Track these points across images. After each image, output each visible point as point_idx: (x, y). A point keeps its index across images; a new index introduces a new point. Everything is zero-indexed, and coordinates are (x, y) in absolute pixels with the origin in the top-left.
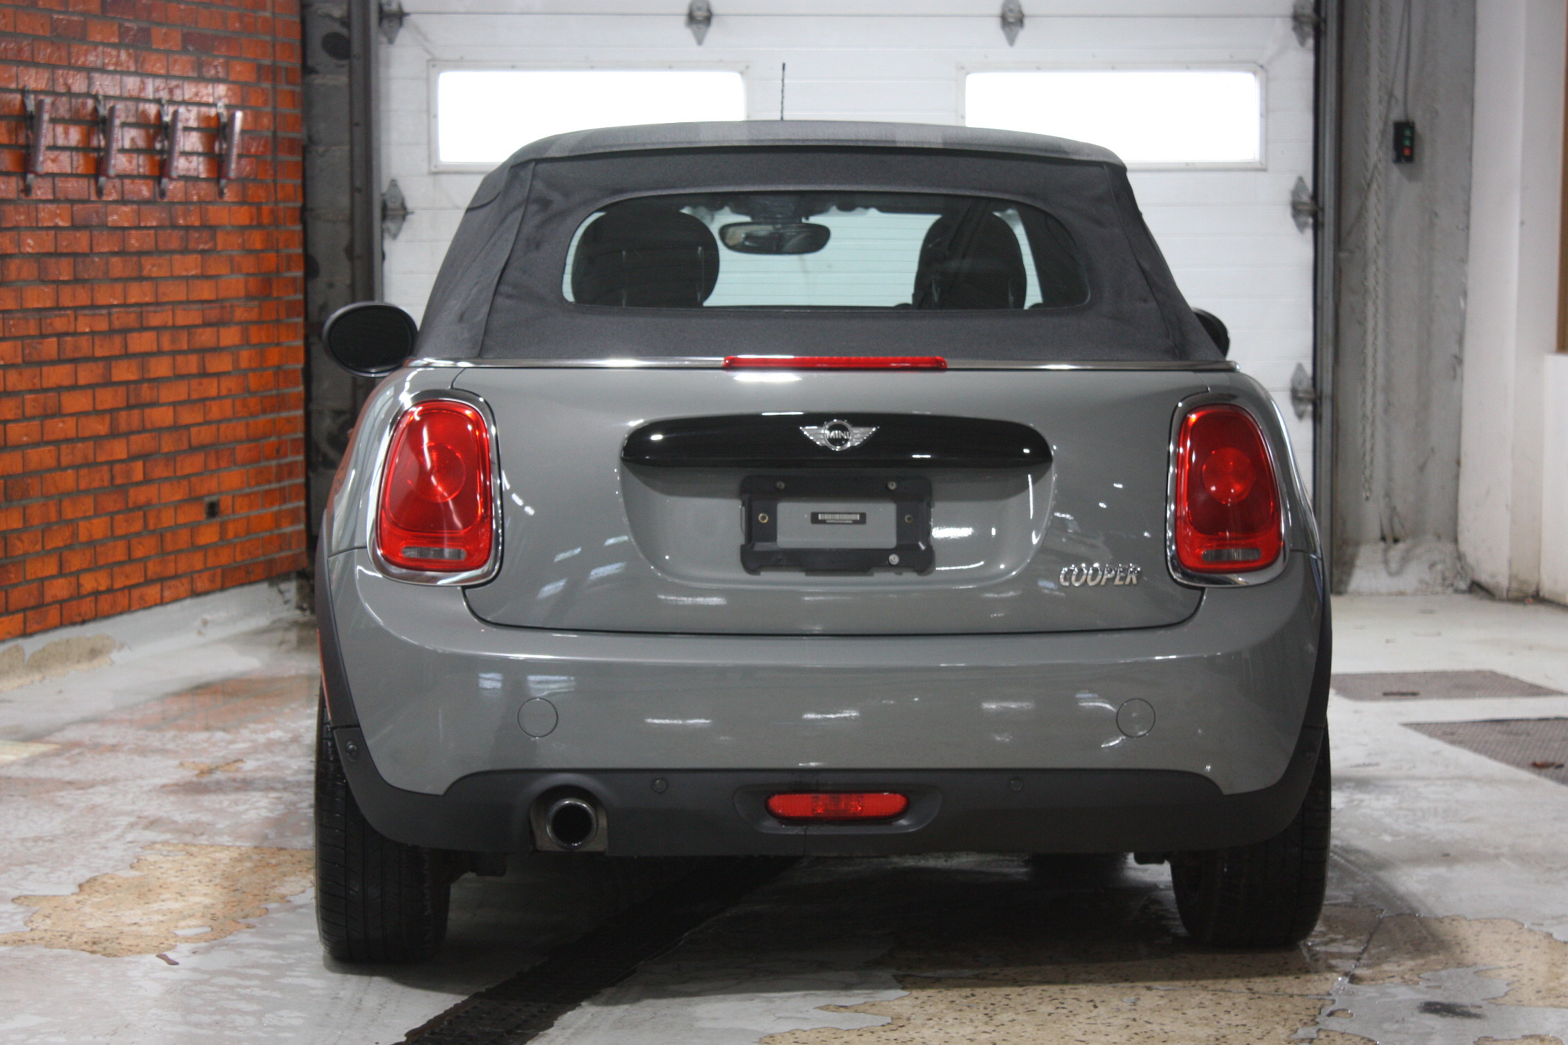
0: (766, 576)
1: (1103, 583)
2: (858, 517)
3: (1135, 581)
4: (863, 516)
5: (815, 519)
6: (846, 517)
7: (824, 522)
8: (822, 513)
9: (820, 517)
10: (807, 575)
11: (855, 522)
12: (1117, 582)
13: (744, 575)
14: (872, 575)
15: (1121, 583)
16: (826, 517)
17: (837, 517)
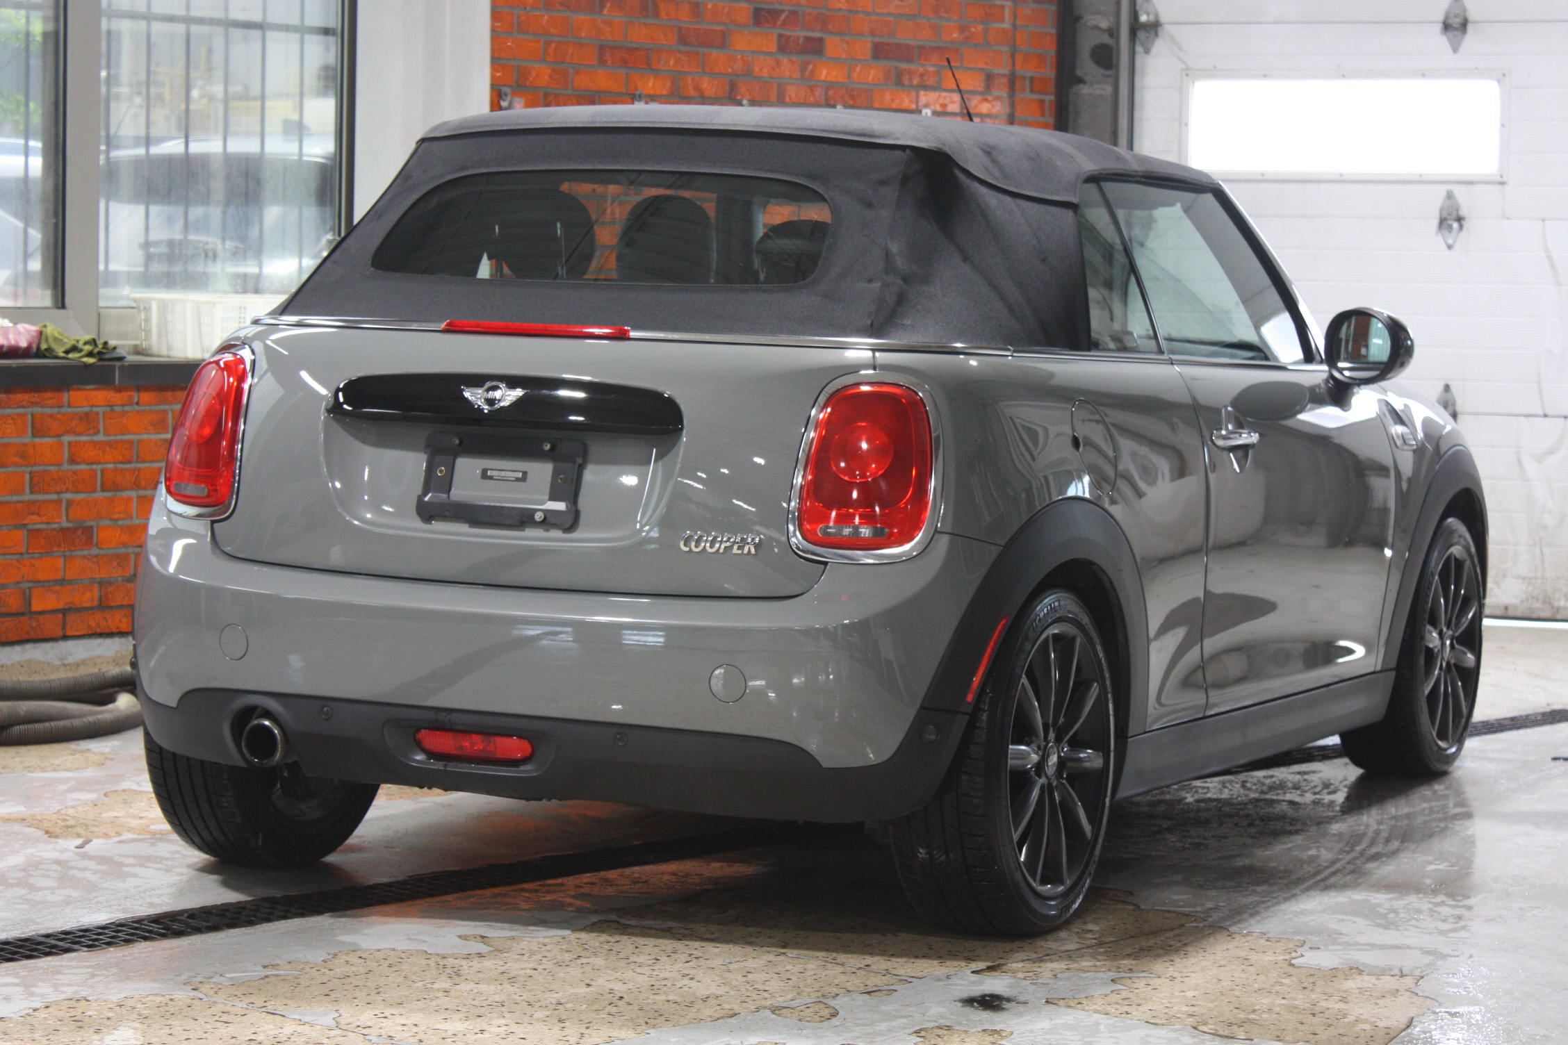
0: (437, 525)
1: (721, 551)
2: (520, 475)
3: (753, 551)
4: (525, 473)
5: (484, 475)
6: (511, 474)
7: (491, 478)
8: (491, 470)
9: (489, 473)
10: (470, 527)
11: (518, 480)
12: (735, 550)
13: (417, 523)
14: (524, 530)
15: (740, 552)
16: (495, 473)
17: (503, 474)
